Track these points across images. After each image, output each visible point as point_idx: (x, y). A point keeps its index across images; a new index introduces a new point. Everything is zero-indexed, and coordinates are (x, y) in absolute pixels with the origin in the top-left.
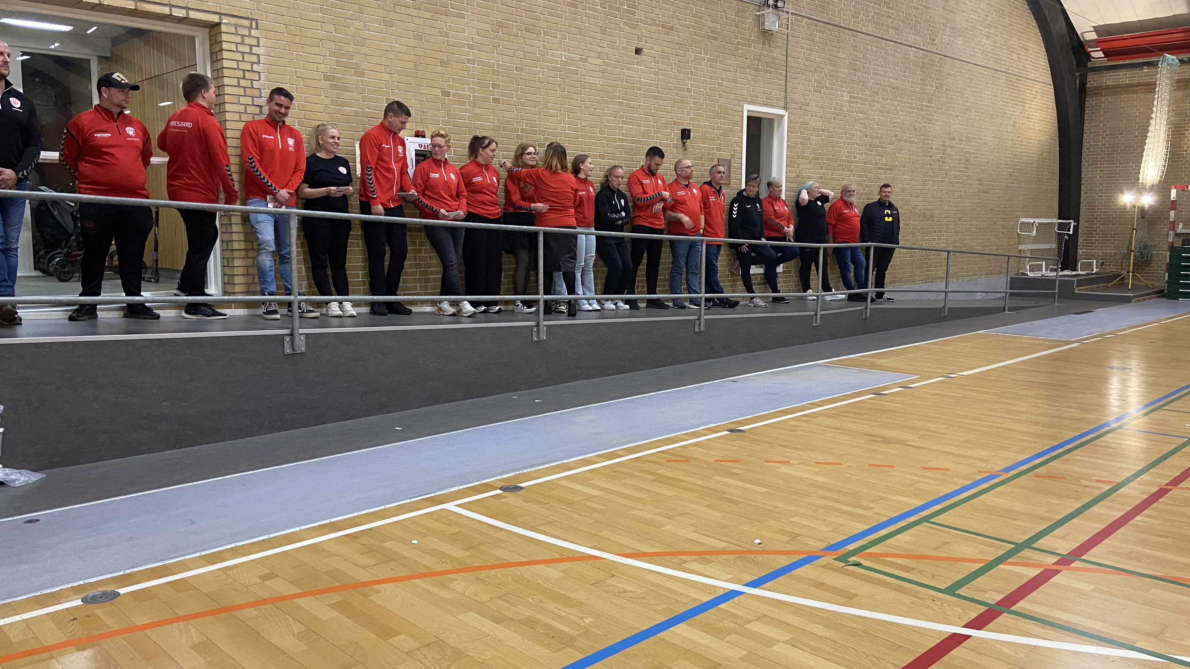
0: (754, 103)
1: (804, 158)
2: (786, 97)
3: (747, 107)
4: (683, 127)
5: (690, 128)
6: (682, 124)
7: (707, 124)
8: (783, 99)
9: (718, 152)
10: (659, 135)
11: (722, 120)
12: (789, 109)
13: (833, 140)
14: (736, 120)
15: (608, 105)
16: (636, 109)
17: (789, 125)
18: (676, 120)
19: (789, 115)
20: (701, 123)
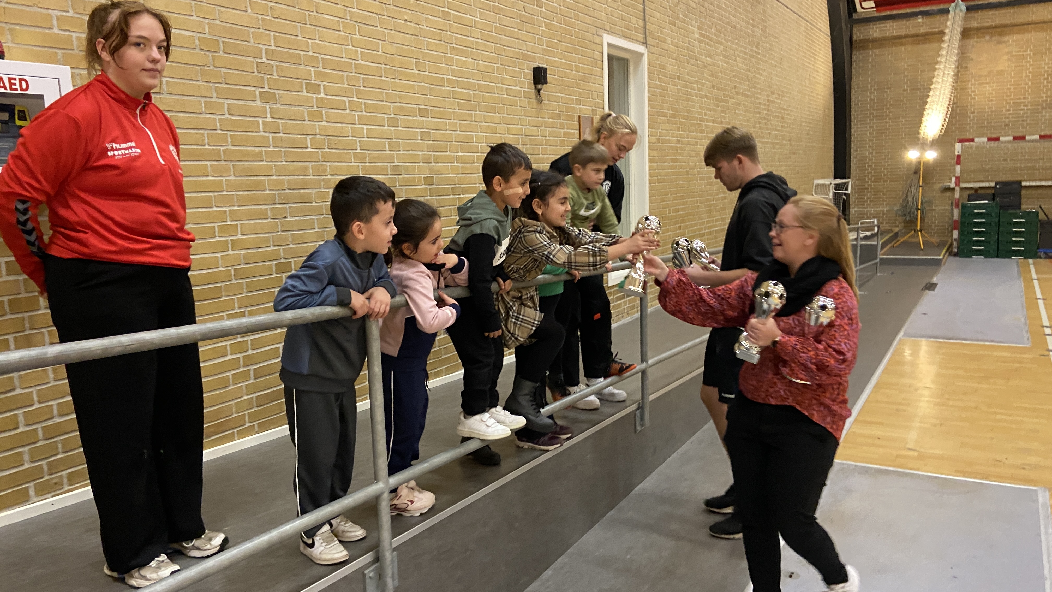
0: (613, 33)
2: (645, 28)
3: (608, 39)
4: (536, 65)
5: (544, 66)
6: (533, 59)
7: (563, 61)
8: (641, 31)
9: (578, 107)
10: (505, 76)
11: (580, 56)
12: (648, 46)
13: (687, 91)
14: (595, 57)
15: (427, 16)
16: (469, 28)
17: (648, 68)
18: (525, 52)
19: (648, 54)
20: (557, 59)
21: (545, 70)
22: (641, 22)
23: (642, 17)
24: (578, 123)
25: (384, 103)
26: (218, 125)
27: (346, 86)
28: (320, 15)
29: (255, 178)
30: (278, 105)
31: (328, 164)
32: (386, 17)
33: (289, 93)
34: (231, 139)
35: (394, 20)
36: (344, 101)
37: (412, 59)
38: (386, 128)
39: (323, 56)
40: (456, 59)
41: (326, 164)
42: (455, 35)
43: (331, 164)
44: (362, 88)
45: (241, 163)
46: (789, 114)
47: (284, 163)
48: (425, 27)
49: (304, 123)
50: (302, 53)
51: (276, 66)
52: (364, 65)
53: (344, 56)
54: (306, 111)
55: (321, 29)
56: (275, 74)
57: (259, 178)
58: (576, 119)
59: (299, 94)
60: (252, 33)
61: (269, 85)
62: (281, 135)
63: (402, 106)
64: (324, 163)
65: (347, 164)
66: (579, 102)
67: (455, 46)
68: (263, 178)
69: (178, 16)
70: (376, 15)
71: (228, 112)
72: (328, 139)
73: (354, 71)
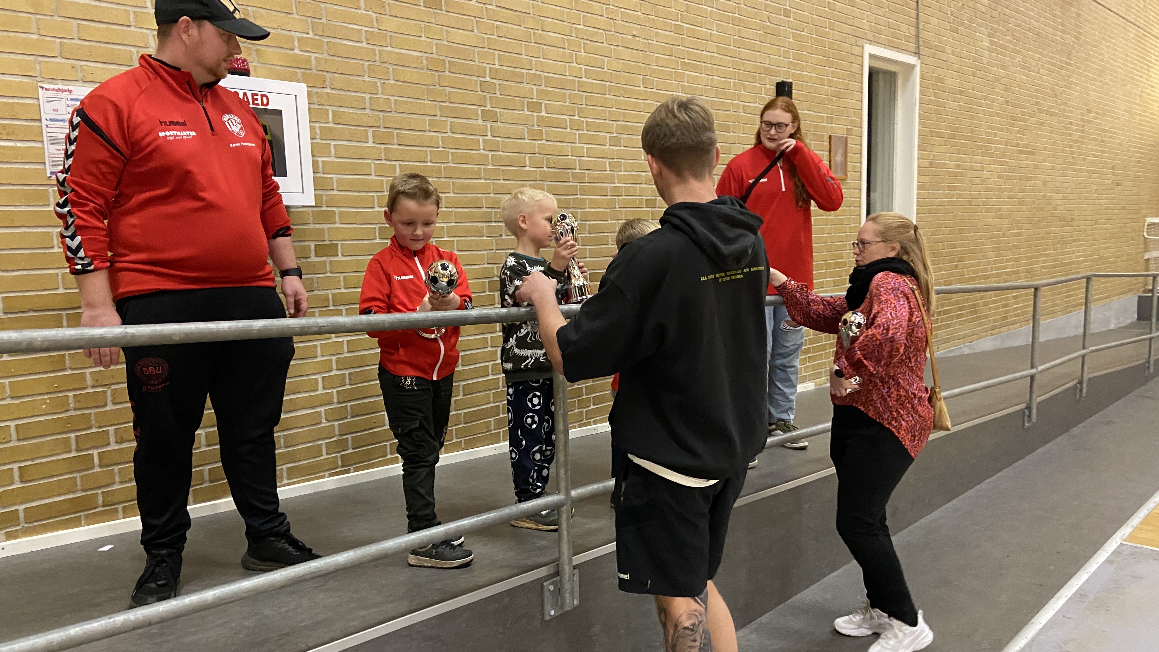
0: (877, 43)
1: (939, 135)
2: (918, 36)
3: (870, 49)
4: (780, 80)
5: (790, 80)
6: (777, 74)
7: (813, 75)
8: (913, 40)
9: (829, 125)
10: (743, 92)
11: (834, 69)
12: (921, 56)
13: (972, 107)
14: (853, 70)
15: (657, 30)
16: (704, 42)
17: (921, 82)
18: (768, 66)
19: (921, 67)
20: (805, 73)
21: (790, 85)
22: (913, 31)
23: (914, 24)
24: (828, 144)
25: (607, 122)
26: (440, 143)
27: (567, 104)
28: (545, 33)
29: (473, 195)
30: (499, 123)
31: (546, 183)
32: (613, 33)
33: (510, 111)
34: (452, 156)
35: (622, 35)
36: (566, 120)
37: (639, 76)
38: (607, 147)
39: (546, 74)
40: (688, 74)
41: (544, 183)
42: (688, 49)
43: (549, 183)
44: (584, 106)
45: (460, 181)
46: (1111, 137)
47: (502, 181)
48: (655, 42)
49: (523, 141)
50: (525, 71)
51: (499, 85)
52: (588, 82)
53: (567, 74)
54: (526, 129)
55: (545, 47)
56: (498, 93)
57: (477, 195)
58: (826, 139)
59: (521, 112)
60: (478, 52)
61: (491, 103)
62: (501, 153)
63: (626, 125)
64: (541, 182)
65: (564, 184)
66: (830, 120)
67: (686, 61)
68: (480, 196)
69: (408, 37)
70: (602, 31)
71: (451, 130)
72: (547, 158)
73: (577, 89)
